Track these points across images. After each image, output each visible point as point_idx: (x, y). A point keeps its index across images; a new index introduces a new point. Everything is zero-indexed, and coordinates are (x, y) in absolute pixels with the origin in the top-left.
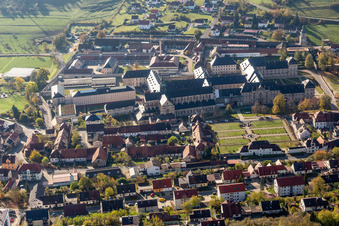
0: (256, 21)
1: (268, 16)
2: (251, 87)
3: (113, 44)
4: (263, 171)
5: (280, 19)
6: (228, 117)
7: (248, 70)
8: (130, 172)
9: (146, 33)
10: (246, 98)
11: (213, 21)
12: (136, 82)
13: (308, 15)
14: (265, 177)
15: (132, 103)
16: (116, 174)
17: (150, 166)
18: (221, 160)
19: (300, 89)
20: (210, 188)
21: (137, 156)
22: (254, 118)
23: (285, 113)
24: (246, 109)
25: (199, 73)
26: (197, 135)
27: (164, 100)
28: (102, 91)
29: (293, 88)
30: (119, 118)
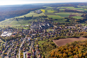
0: (48, 21)
1: (49, 20)
2: (49, 26)
3: (36, 23)
4: (51, 33)
5: (50, 20)
6: (47, 29)
7: (48, 25)
8: (40, 34)
9: (39, 22)
10: (48, 27)
11: (44, 21)
12: (38, 26)
13: (53, 20)
14: (52, 34)
15: (38, 28)
16: (38, 34)
17: (41, 33)
18: (47, 33)
19: (53, 26)
20: (47, 35)
21: (40, 33)
22: (49, 29)
23: (52, 28)
24: (49, 28)
25: (44, 25)
26: (45, 30)
27: (41, 28)
28: (36, 27)
29: (52, 26)
30: (38, 29)
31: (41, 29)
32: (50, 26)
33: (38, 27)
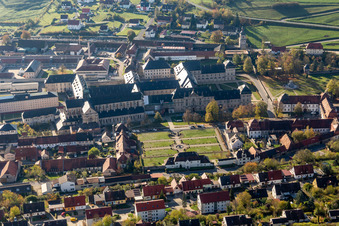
0: (194, 21)
1: (207, 17)
2: (183, 93)
3: (39, 46)
5: (220, 20)
6: (156, 126)
7: (181, 75)
8: (42, 189)
9: (75, 34)
10: (178, 105)
11: (149, 21)
12: (60, 87)
13: (250, 16)
15: (53, 111)
16: (26, 191)
17: (64, 181)
18: (144, 174)
19: (236, 95)
21: (51, 170)
22: (185, 127)
23: (218, 121)
24: (177, 117)
25: (128, 77)
27: (86, 107)
28: (21, 97)
29: (228, 93)
30: (37, 127)
31: (75, 120)
32: (201, 89)
33: (53, 102)
